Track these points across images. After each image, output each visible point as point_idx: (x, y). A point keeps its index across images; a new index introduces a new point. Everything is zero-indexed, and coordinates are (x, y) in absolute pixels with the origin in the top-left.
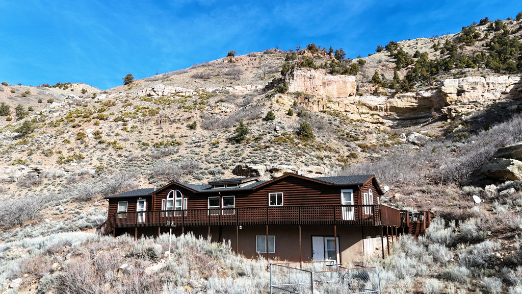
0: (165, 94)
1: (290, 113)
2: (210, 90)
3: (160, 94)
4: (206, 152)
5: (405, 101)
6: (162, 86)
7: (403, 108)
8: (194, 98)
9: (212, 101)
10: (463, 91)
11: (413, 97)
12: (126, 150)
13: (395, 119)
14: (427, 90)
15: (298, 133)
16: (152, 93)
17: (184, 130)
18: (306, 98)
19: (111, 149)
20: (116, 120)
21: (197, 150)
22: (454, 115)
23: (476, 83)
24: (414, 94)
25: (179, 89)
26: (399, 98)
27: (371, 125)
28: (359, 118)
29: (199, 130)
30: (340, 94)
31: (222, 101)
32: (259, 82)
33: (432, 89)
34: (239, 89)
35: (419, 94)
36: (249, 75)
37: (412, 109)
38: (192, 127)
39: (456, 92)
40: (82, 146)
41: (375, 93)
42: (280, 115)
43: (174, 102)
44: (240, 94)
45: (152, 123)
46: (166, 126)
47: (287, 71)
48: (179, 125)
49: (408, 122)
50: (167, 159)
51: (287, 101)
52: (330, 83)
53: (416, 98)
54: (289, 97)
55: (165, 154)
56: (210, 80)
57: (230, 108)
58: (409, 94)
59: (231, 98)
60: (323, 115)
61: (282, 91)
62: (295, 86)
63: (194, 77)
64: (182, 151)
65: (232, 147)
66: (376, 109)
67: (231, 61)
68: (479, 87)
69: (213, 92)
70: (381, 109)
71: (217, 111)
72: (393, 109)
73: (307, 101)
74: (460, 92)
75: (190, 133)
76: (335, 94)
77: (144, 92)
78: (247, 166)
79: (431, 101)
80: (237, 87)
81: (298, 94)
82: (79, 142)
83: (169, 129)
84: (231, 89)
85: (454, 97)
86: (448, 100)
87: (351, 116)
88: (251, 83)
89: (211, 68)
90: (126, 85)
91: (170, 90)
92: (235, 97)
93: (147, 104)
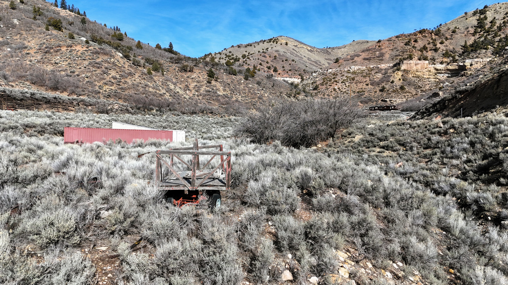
0: (355, 70)
1: (400, 80)
2: (372, 66)
3: (353, 70)
4: (373, 95)
5: (453, 67)
6: (354, 67)
8: (366, 71)
9: (373, 72)
10: (473, 65)
13: (449, 74)
15: (400, 88)
16: (350, 69)
17: (365, 86)
18: (407, 72)
19: (345, 94)
20: (342, 83)
21: (370, 94)
23: (478, 61)
24: (457, 64)
25: (360, 67)
26: (450, 65)
27: (433, 80)
28: (428, 77)
29: (370, 86)
30: (422, 68)
31: (376, 73)
32: (392, 61)
33: (463, 62)
34: (383, 66)
35: (459, 64)
36: (387, 56)
37: (456, 70)
38: (367, 85)
41: (442, 63)
42: (396, 80)
43: (359, 73)
44: (383, 68)
45: (354, 83)
46: (359, 84)
47: (401, 61)
48: (363, 84)
50: (363, 97)
51: (400, 73)
52: (418, 64)
55: (362, 95)
56: (371, 61)
57: (380, 76)
58: (455, 64)
59: (379, 70)
60: (413, 78)
61: (398, 70)
62: (403, 67)
63: (365, 59)
64: (366, 94)
65: (380, 93)
66: (440, 70)
67: (379, 47)
68: (479, 63)
69: (373, 68)
70: (443, 70)
71: (375, 77)
72: (448, 70)
74: (471, 65)
75: (367, 87)
76: (420, 68)
77: (347, 69)
78: (384, 100)
79: (462, 67)
80: (382, 65)
81: (404, 70)
83: (360, 86)
84: (380, 66)
85: (469, 67)
86: (466, 68)
87: (425, 76)
88: (388, 62)
89: (371, 52)
90: (337, 63)
91: (356, 68)
92: (382, 70)
93: (349, 75)
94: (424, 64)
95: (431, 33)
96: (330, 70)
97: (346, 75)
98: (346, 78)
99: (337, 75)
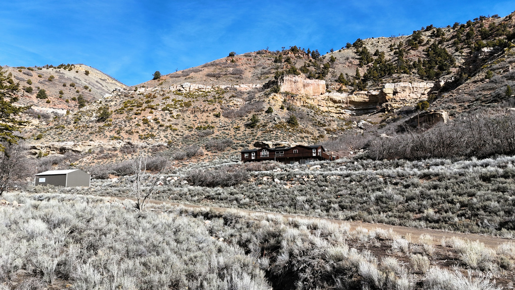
0: (191, 90)
1: (282, 108)
2: (223, 87)
3: (188, 89)
4: (234, 133)
5: (360, 97)
6: (189, 84)
7: (358, 102)
8: (214, 93)
9: (227, 96)
10: (397, 92)
11: (365, 94)
12: (179, 131)
13: (352, 110)
14: (374, 90)
15: (289, 122)
16: (182, 89)
17: (212, 118)
18: (292, 96)
19: (169, 131)
20: (163, 110)
21: (227, 132)
22: (389, 108)
23: (405, 87)
24: (366, 92)
25: (201, 86)
26: (355, 95)
27: (335, 115)
28: (327, 110)
29: (222, 118)
30: (315, 93)
31: (233, 96)
32: (258, 81)
33: (378, 89)
34: (244, 87)
35: (369, 93)
36: (248, 74)
37: (364, 103)
38: (217, 116)
39: (392, 92)
40: (149, 128)
41: (340, 91)
42: (276, 109)
43: (199, 96)
44: (245, 90)
45: (189, 112)
46: (199, 115)
47: (279, 77)
48: (208, 114)
49: (362, 112)
50: (209, 138)
51: (280, 98)
52: (308, 85)
53: (367, 95)
54: (281, 96)
55: (207, 134)
56: (221, 79)
57: (239, 102)
58: (363, 92)
59: (239, 94)
60: (303, 108)
61: (276, 91)
62: (284, 87)
63: (209, 75)
64: (217, 133)
65: (248, 131)
66: (339, 102)
67: (232, 61)
68: (407, 90)
69: (226, 89)
70: (343, 102)
71: (231, 104)
72: (352, 102)
73: (292, 98)
74: (395, 93)
75: (217, 120)
76: (311, 93)
77: (175, 88)
78: (262, 142)
79: (377, 97)
80: (242, 85)
81: (287, 94)
82: (146, 125)
83: (203, 117)
84: (238, 87)
85: (391, 96)
86: (387, 98)
87: (322, 109)
88: (252, 82)
89: (219, 67)
90: (156, 81)
91: (194, 87)
92: (242, 93)
93: (180, 98)
94: (318, 85)
95: (307, 55)
96: (142, 90)
97: (172, 97)
98: (173, 103)
99: (154, 97)
